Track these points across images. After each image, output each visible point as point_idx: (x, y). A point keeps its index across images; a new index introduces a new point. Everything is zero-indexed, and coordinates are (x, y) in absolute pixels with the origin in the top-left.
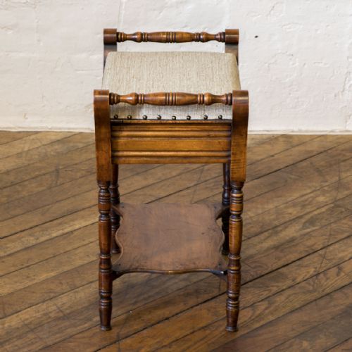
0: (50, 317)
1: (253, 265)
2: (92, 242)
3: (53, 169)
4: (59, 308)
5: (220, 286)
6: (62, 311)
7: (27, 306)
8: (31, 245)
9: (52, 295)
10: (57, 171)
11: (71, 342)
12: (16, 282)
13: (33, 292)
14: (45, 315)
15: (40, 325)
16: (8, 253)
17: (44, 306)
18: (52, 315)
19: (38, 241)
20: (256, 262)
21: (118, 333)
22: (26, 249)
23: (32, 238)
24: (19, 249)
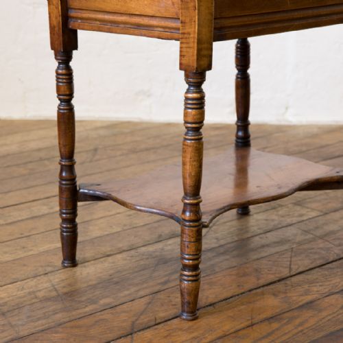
0: (36, 297)
1: (337, 242)
2: (119, 213)
3: (92, 148)
4: (53, 286)
5: (290, 265)
6: (56, 290)
7: (8, 282)
8: (41, 214)
9: (49, 269)
10: (96, 150)
11: (56, 332)
12: (6, 253)
13: (25, 265)
14: (30, 293)
15: (19, 307)
16: (10, 221)
17: (32, 283)
18: (40, 294)
19: (51, 211)
20: (339, 239)
21: (133, 322)
22: (33, 218)
23: (45, 207)
24: (23, 218)
